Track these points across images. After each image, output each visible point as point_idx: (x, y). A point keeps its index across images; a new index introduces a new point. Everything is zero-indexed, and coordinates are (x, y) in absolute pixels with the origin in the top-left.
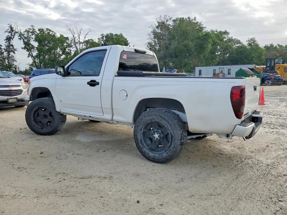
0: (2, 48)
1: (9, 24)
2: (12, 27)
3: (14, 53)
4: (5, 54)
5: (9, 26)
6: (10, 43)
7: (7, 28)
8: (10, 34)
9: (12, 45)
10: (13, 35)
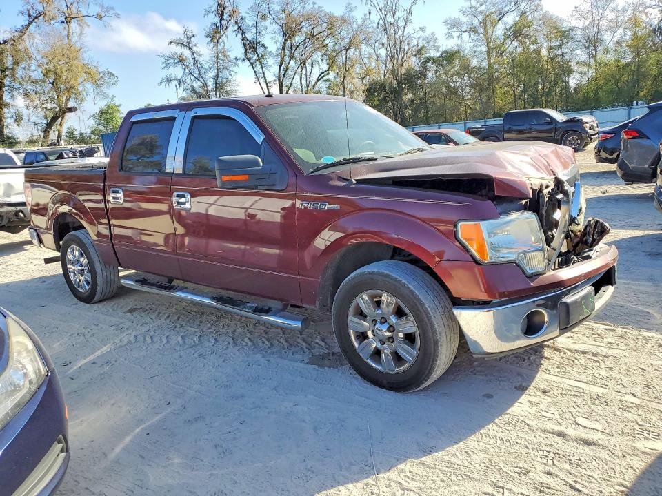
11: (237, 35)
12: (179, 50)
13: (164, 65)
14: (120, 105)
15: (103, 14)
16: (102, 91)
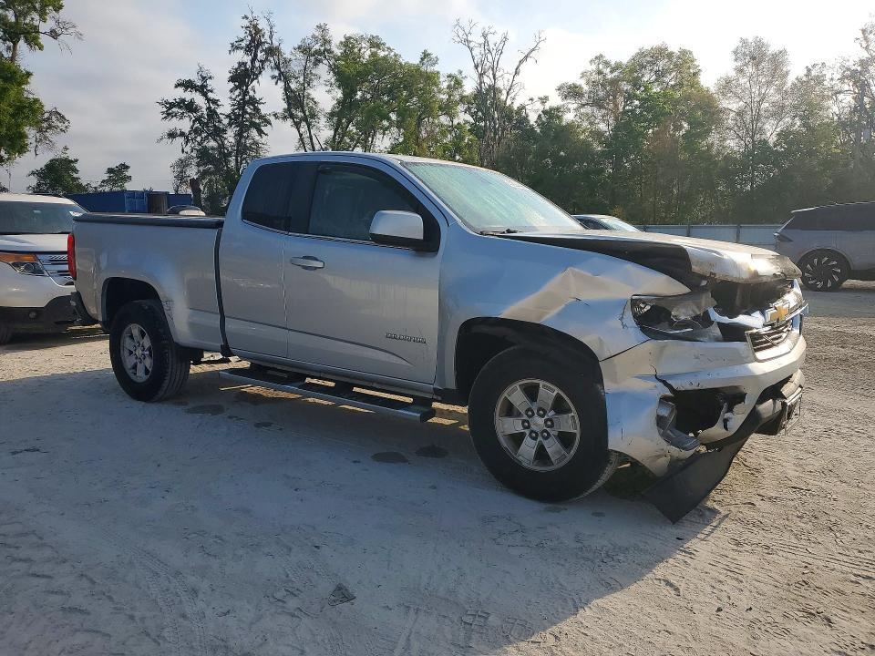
0: (218, 111)
1: (246, 17)
2: (260, 27)
3: (260, 132)
4: (230, 137)
5: (246, 23)
6: (246, 93)
7: (239, 32)
8: (248, 59)
9: (253, 102)
10: (261, 61)
11: (276, 83)
12: (189, 96)
13: (165, 115)
14: (76, 161)
15: (58, 31)
16: (46, 138)
